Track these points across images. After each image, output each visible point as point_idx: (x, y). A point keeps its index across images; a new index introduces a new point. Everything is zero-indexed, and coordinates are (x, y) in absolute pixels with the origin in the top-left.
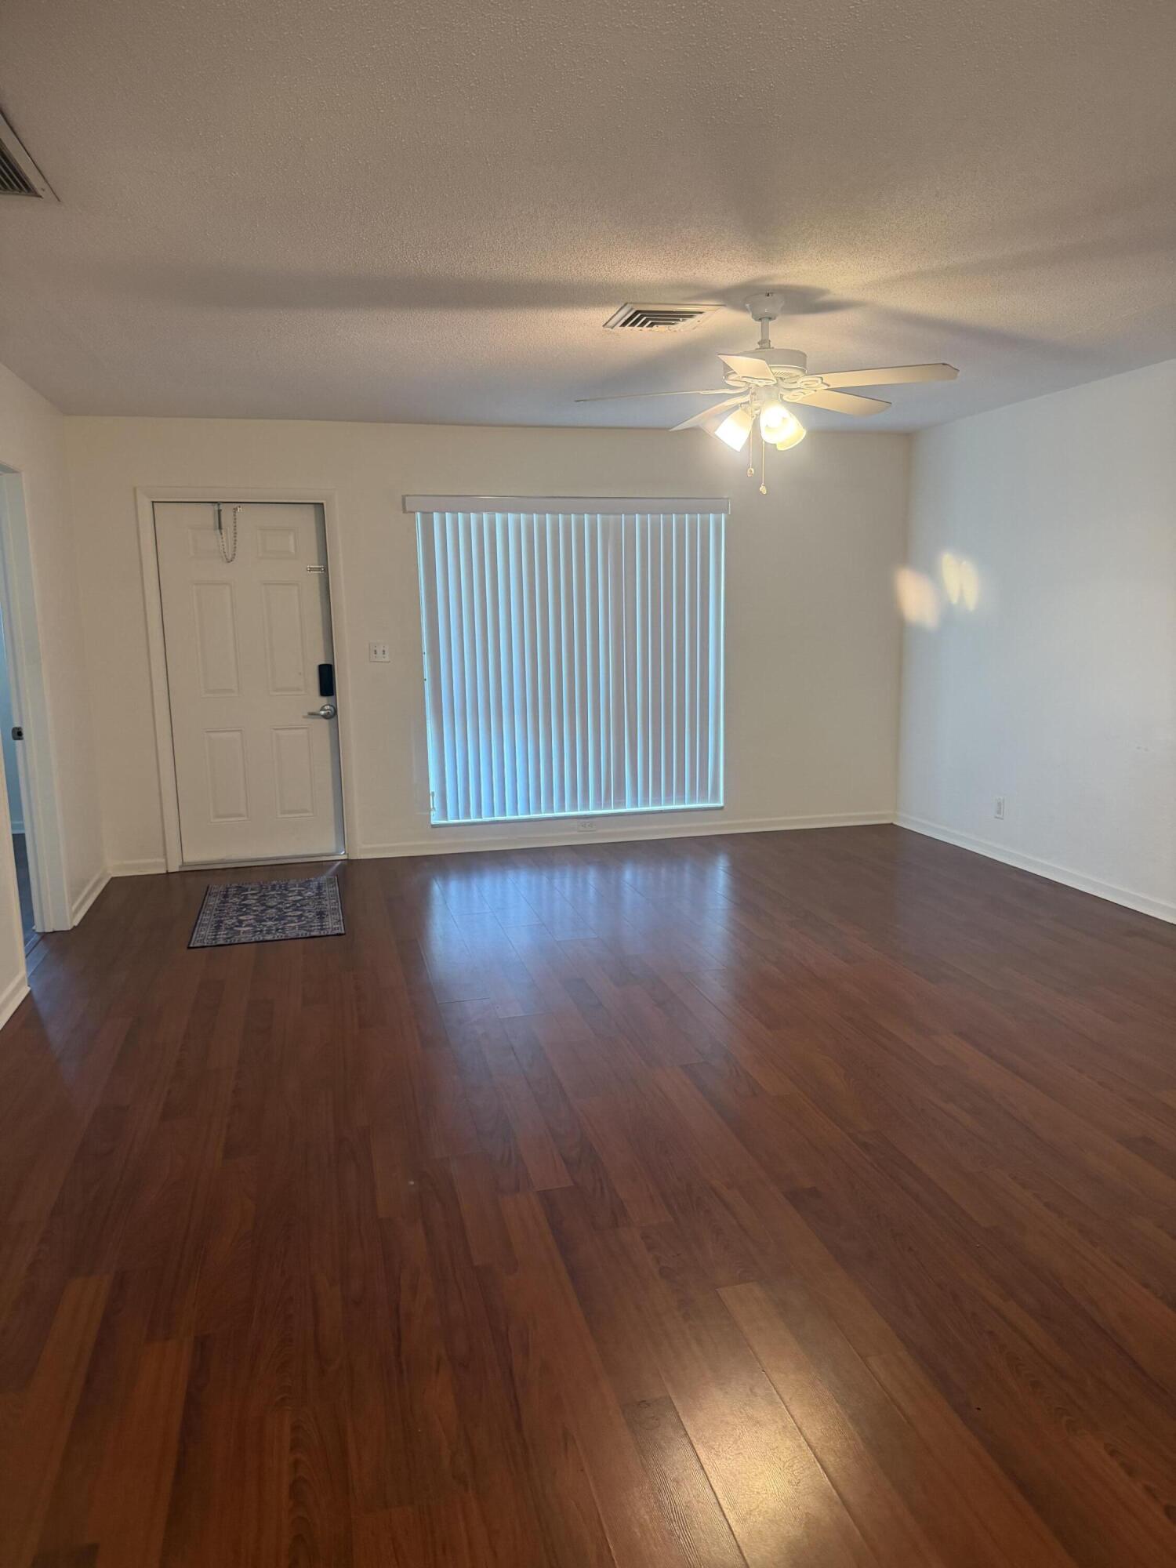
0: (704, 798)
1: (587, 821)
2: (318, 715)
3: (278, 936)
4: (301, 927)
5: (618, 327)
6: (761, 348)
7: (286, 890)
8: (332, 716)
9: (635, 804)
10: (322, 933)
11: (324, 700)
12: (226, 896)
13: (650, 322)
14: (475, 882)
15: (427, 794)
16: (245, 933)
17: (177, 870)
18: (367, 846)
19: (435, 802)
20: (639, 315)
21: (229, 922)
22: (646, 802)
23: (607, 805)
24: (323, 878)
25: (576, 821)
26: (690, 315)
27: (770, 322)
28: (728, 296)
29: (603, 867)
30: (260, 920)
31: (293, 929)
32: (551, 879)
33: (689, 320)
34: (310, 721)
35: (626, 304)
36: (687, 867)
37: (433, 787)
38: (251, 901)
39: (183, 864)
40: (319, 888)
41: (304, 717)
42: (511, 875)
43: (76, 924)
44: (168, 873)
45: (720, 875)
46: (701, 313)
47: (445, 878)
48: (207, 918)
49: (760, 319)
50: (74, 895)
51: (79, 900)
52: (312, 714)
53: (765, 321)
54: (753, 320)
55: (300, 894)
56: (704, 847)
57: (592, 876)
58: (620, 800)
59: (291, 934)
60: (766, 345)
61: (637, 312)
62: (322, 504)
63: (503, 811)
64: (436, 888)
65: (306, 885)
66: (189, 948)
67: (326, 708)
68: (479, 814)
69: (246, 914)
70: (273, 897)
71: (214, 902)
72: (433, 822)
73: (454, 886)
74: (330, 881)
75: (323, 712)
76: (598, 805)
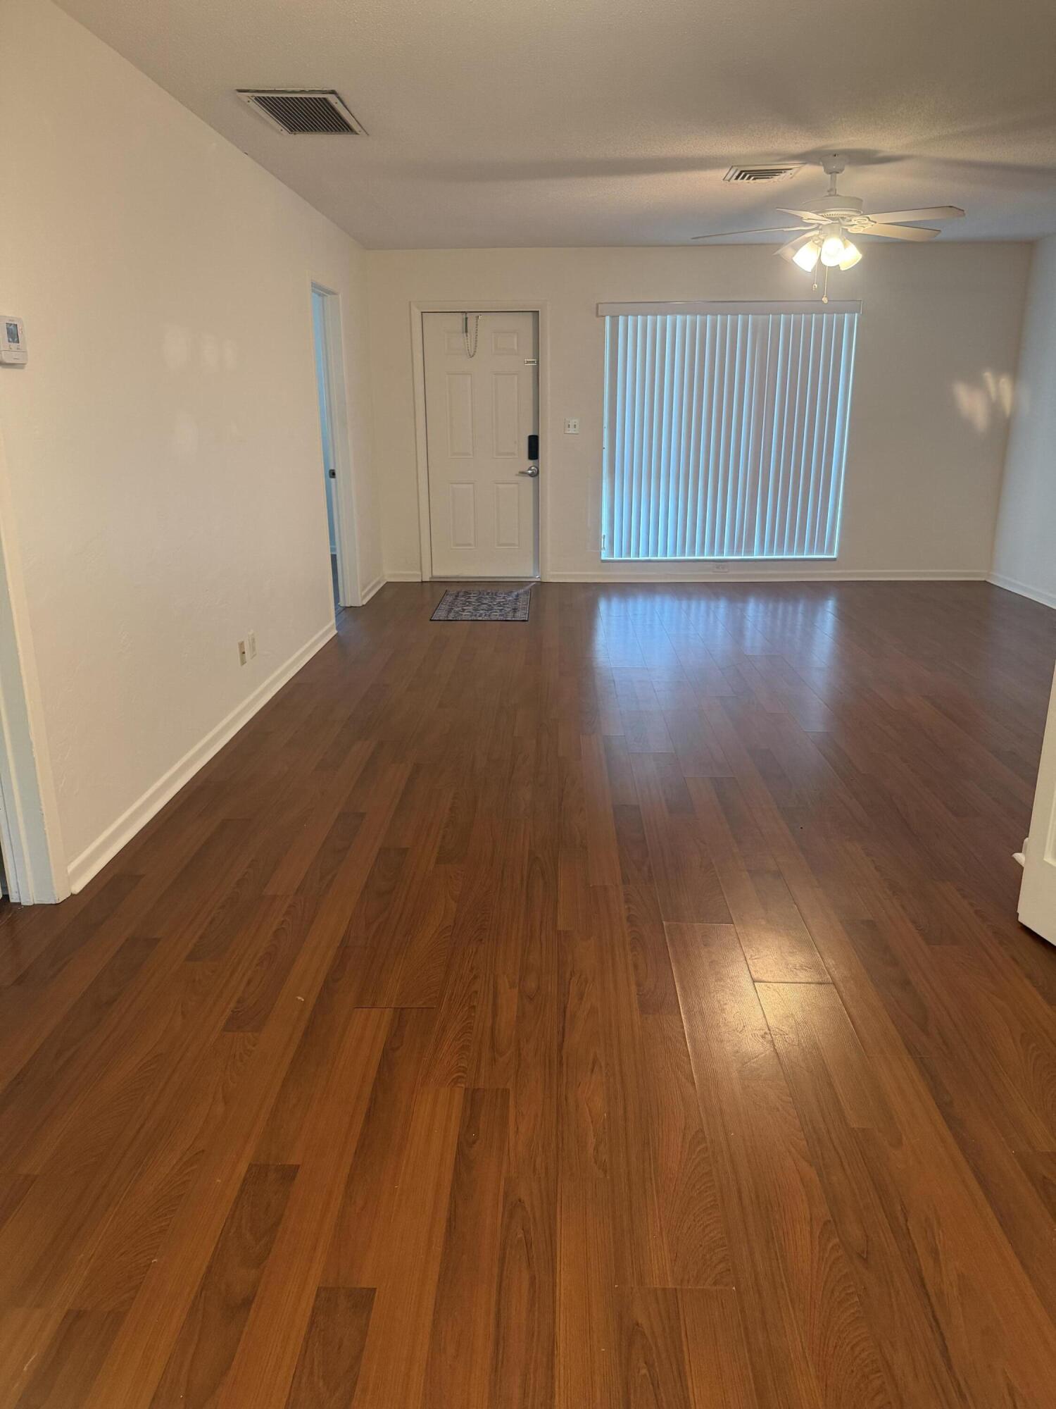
0: (821, 551)
1: (720, 563)
2: (526, 473)
3: (486, 618)
4: (500, 615)
5: (733, 180)
6: (830, 195)
7: (496, 595)
8: (535, 475)
9: (762, 552)
10: (513, 619)
11: (531, 463)
12: (457, 596)
13: (748, 176)
14: (631, 603)
15: (598, 537)
16: (465, 615)
17: (428, 580)
18: (553, 574)
19: (605, 543)
20: (743, 174)
21: (457, 609)
22: (771, 552)
23: (739, 553)
24: (521, 591)
25: (712, 563)
26: (779, 171)
27: (838, 175)
28: (805, 158)
29: (731, 599)
30: (476, 610)
31: (496, 615)
32: (689, 607)
33: (783, 175)
34: (521, 478)
35: (732, 167)
36: (801, 608)
37: (605, 531)
38: (473, 600)
39: (432, 577)
40: (517, 596)
41: (517, 475)
42: (658, 599)
43: (364, 603)
44: (422, 582)
46: (791, 169)
47: (609, 599)
48: (444, 606)
49: (830, 173)
50: (364, 587)
51: (366, 590)
52: (523, 473)
53: (833, 174)
54: (825, 174)
55: (504, 598)
56: (816, 590)
57: (722, 606)
58: (749, 550)
59: (493, 618)
60: (832, 193)
61: (742, 172)
62: (538, 312)
63: (656, 553)
64: (602, 606)
65: (509, 593)
66: (431, 620)
67: (533, 468)
68: (638, 554)
69: (468, 606)
70: (486, 598)
71: (449, 599)
72: (603, 558)
73: (615, 603)
74: (526, 593)
75: (530, 472)
76: (731, 552)
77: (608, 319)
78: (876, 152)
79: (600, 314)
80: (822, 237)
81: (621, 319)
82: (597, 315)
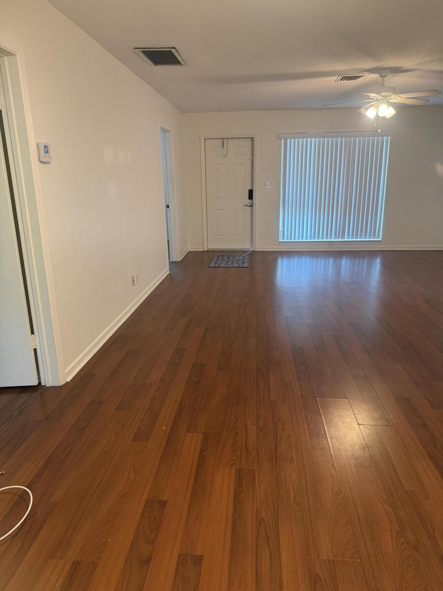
0: (374, 237)
1: (330, 243)
2: (248, 205)
3: (231, 266)
4: (237, 265)
5: (339, 81)
6: (382, 86)
7: (235, 256)
8: (251, 206)
9: (348, 238)
10: (243, 267)
11: (250, 201)
12: (218, 257)
13: (346, 79)
14: (292, 260)
15: (278, 232)
16: (223, 265)
17: (206, 250)
18: (259, 247)
19: (281, 234)
20: (344, 78)
21: (219, 263)
22: (352, 238)
23: (338, 238)
24: (245, 255)
25: (327, 242)
26: (360, 77)
27: (385, 78)
28: (371, 71)
29: (335, 258)
30: (227, 263)
31: (235, 265)
32: (317, 261)
33: (361, 78)
35: (339, 75)
36: (365, 261)
37: (281, 229)
38: (225, 258)
39: (208, 249)
40: (244, 257)
41: (244, 206)
42: (304, 258)
43: (180, 260)
44: (204, 251)
45: (377, 264)
46: (364, 76)
47: (282, 258)
48: (214, 261)
49: (382, 77)
50: (180, 253)
51: (181, 255)
52: (246, 205)
53: (383, 77)
54: (379, 77)
55: (238, 258)
56: (372, 254)
57: (331, 261)
58: (343, 237)
60: (383, 85)
61: (343, 77)
62: (253, 138)
63: (302, 238)
64: (280, 260)
65: (240, 256)
66: (208, 267)
67: (250, 203)
68: (295, 239)
69: (223, 261)
70: (231, 258)
71: (215, 258)
72: (280, 241)
73: (285, 260)
74: (247, 255)
76: (335, 238)
77: (283, 140)
78: (402, 68)
79: (280, 138)
80: (378, 104)
81: (288, 140)
82: (278, 139)
